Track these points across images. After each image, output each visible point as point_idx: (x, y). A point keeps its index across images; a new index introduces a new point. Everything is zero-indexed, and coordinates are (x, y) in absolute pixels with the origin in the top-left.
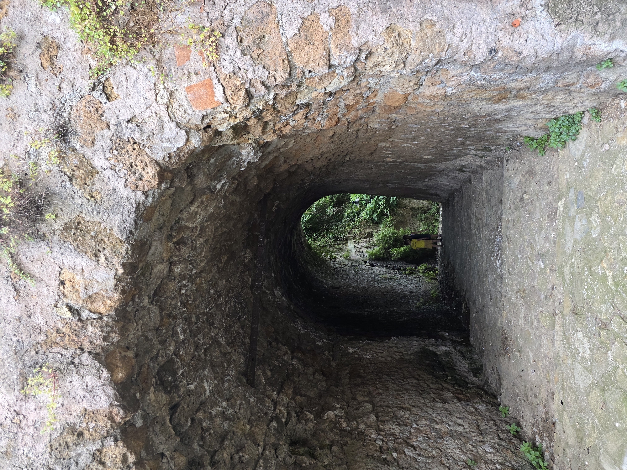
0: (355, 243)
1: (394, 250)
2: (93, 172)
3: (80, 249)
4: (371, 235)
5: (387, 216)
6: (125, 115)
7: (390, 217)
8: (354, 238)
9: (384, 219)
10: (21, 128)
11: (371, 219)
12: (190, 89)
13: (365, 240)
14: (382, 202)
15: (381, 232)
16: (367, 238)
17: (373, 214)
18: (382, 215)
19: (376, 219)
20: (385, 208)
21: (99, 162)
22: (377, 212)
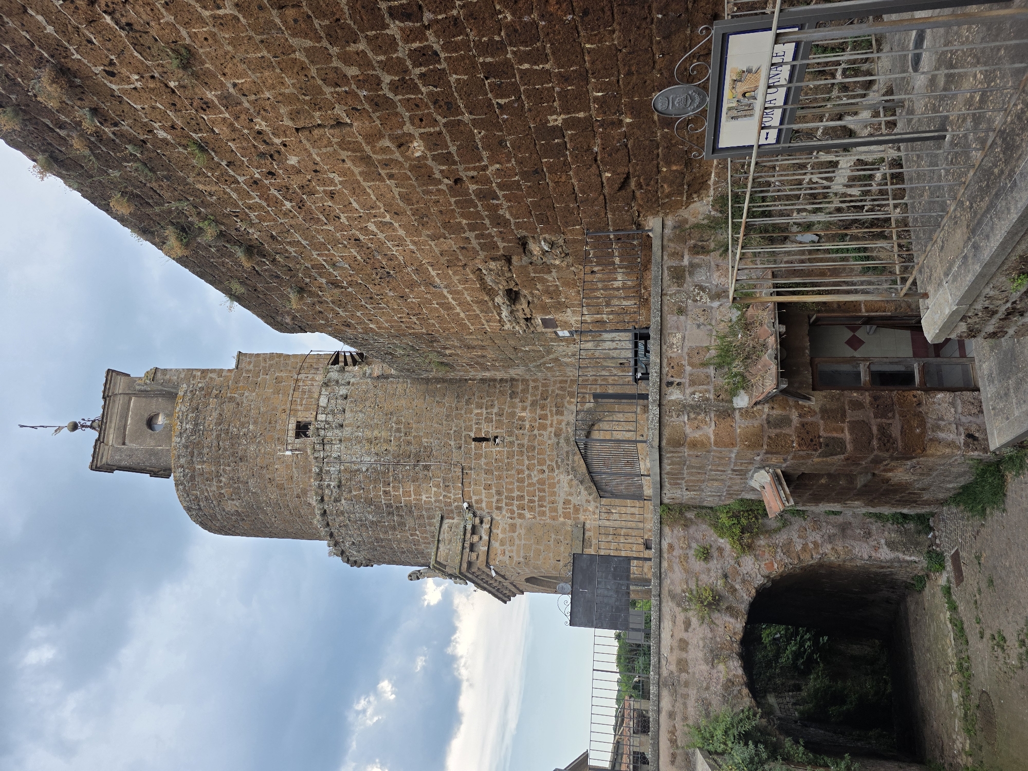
0: (777, 697)
1: (833, 710)
2: (736, 590)
3: (732, 616)
4: (798, 688)
5: (818, 663)
6: (745, 572)
7: (821, 665)
8: (775, 690)
9: (813, 668)
10: (711, 574)
11: (795, 666)
12: (765, 564)
13: (791, 693)
14: (808, 643)
15: (811, 683)
16: (793, 691)
17: (798, 660)
18: (810, 664)
19: (802, 667)
20: (813, 652)
21: (737, 587)
22: (803, 658)
